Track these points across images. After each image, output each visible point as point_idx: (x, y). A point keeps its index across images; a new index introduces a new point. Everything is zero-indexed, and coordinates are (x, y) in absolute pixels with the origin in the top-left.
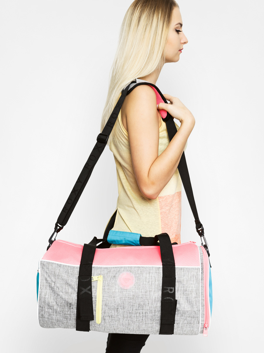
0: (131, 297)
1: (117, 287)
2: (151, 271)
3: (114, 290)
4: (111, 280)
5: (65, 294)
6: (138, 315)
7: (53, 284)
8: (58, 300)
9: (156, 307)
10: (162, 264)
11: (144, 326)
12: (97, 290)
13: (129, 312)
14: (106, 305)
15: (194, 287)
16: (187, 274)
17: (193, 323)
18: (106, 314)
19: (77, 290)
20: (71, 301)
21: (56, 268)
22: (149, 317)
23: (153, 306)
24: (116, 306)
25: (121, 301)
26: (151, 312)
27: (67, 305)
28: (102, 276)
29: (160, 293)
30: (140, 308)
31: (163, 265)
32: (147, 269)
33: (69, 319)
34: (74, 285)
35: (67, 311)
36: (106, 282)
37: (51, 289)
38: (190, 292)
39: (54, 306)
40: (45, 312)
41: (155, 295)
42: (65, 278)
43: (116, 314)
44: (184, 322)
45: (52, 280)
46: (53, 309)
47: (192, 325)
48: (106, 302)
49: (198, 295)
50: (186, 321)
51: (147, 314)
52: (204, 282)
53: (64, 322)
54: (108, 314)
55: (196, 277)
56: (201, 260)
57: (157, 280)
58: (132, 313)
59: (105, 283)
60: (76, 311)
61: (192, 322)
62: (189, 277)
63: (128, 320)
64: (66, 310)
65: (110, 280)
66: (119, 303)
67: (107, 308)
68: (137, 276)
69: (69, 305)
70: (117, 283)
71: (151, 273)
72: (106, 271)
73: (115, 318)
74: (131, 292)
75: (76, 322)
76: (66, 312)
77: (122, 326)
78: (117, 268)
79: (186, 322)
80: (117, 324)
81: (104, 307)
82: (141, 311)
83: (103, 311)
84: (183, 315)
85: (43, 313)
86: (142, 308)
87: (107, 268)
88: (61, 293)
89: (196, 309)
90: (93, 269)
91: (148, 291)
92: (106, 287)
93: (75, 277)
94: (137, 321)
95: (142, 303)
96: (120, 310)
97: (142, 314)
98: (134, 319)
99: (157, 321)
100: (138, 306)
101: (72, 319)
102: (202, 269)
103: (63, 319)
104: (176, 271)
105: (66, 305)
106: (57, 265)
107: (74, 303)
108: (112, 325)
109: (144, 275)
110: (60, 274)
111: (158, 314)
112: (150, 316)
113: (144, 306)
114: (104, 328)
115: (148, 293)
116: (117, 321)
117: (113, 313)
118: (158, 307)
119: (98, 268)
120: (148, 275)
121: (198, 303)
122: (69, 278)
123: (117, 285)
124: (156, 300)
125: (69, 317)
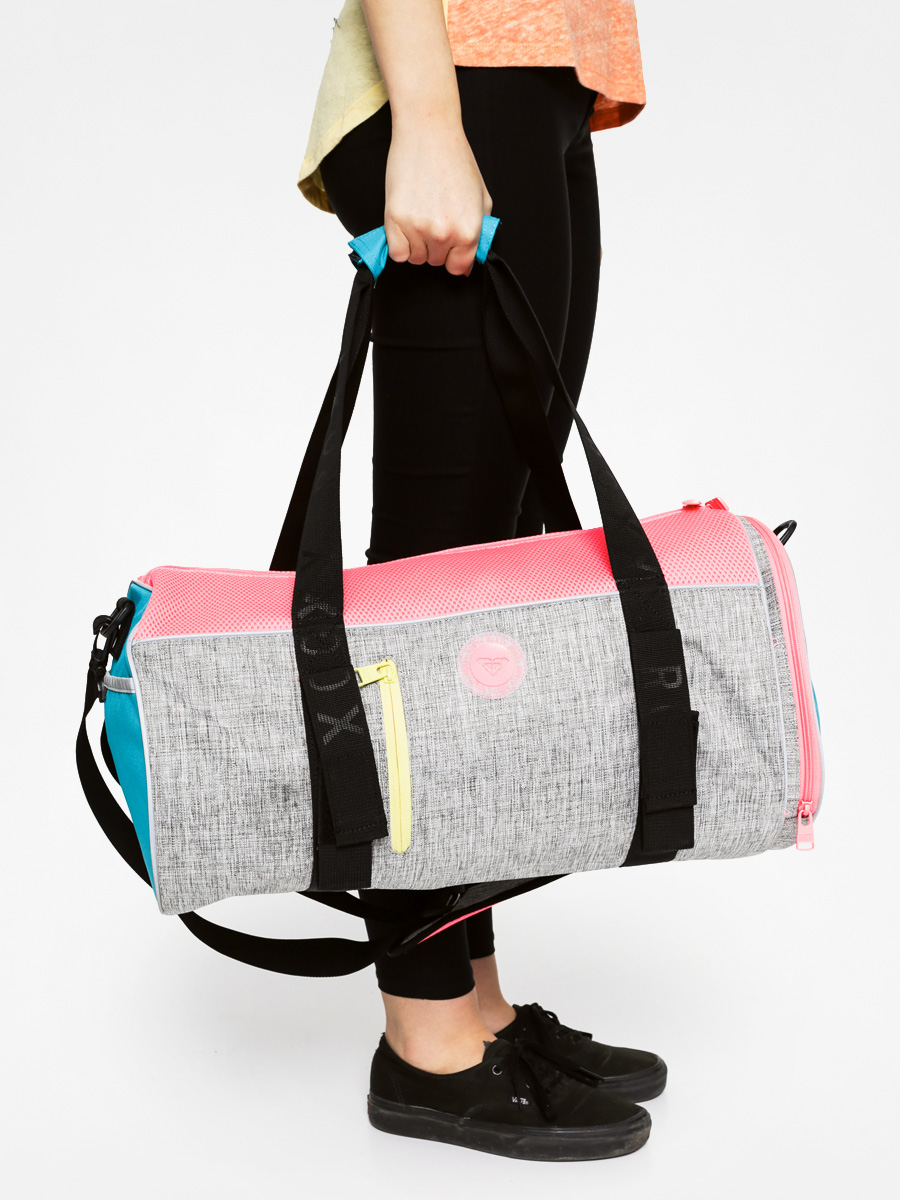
0: (522, 725)
1: (460, 695)
2: (582, 618)
3: (449, 710)
4: (433, 672)
5: (257, 754)
6: (552, 793)
7: (203, 722)
8: (232, 782)
9: (620, 753)
10: (613, 583)
11: (574, 834)
12: (384, 720)
13: (517, 787)
14: (426, 772)
15: (748, 659)
16: (717, 614)
17: (758, 798)
18: (429, 809)
19: (301, 730)
20: (287, 778)
21: (202, 660)
22: (595, 795)
23: (607, 751)
24: (465, 771)
25: (485, 746)
26: (602, 774)
27: (274, 796)
28: (392, 663)
29: (629, 696)
30: (558, 766)
31: (619, 586)
32: (565, 611)
33: (284, 850)
34: (289, 713)
35: (274, 821)
36: (415, 683)
37: (193, 746)
38: (736, 682)
39: (218, 811)
40: (184, 844)
41: (611, 706)
42: (248, 692)
43: (468, 800)
44: (725, 799)
45: (195, 707)
46: (215, 826)
47: (756, 806)
48: (426, 760)
49: (769, 688)
50: (730, 791)
51: (585, 784)
52: (787, 638)
53: (265, 869)
54: (437, 808)
55: (755, 620)
56: (760, 560)
57: (608, 648)
58: (529, 790)
59: (411, 686)
60: (309, 813)
61: (756, 794)
62: (726, 626)
63: (513, 819)
64: (271, 818)
65: (429, 673)
66: (479, 754)
67: (431, 784)
68: (532, 642)
69: (281, 795)
70: (457, 682)
71: (582, 625)
72: (402, 642)
73: (465, 819)
74: (519, 707)
75: (312, 859)
76: (271, 824)
77: (489, 848)
78: (443, 624)
79: (731, 795)
80: (471, 841)
81: (419, 780)
82: (563, 777)
83: (417, 798)
84: (722, 769)
85: (177, 848)
86: (567, 766)
87: (404, 630)
88: (242, 754)
89: (766, 741)
90: (350, 641)
91: (583, 694)
92: (417, 702)
93: (285, 683)
94: (551, 819)
95: (564, 745)
96: (481, 782)
97: (567, 789)
98: (536, 812)
99: (625, 810)
100: (549, 759)
101: (295, 848)
102: (770, 591)
103: (260, 858)
104: (673, 606)
105: (268, 797)
106: (201, 647)
107: (298, 783)
108: (453, 852)
109: (555, 635)
110: (222, 679)
111: (631, 780)
112: (598, 791)
113: (575, 755)
114: (419, 866)
115: (584, 702)
116: (472, 832)
117: (457, 799)
118: (625, 752)
119: (368, 634)
120: (574, 633)
121: (771, 719)
122: (264, 687)
123: (458, 687)
124: (618, 724)
125: (284, 844)
